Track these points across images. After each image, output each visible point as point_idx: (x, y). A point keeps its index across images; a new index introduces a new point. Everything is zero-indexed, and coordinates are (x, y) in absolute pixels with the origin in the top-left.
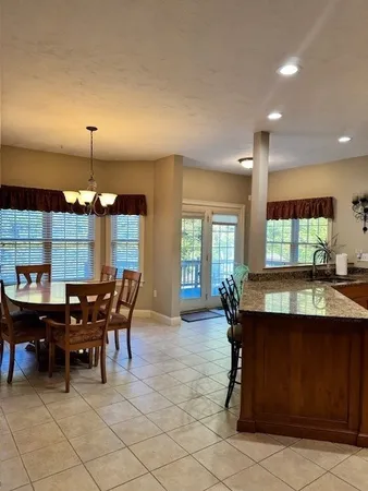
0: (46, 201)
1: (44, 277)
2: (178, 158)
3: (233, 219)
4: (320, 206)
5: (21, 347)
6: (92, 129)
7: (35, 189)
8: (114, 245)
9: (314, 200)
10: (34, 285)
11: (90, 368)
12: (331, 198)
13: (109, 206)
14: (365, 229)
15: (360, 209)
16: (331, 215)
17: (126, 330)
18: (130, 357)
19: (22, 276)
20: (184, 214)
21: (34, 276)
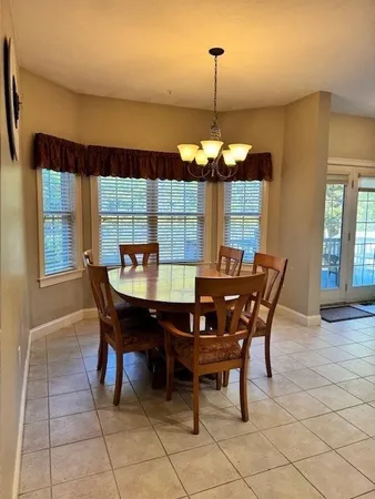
0: (150, 165)
1: (151, 258)
2: (325, 96)
5: (131, 359)
6: (216, 52)
7: (139, 151)
8: (227, 219)
10: (140, 269)
11: (218, 389)
13: (238, 163)
17: (264, 338)
18: (270, 375)
19: (127, 258)
20: (329, 178)
21: (140, 257)
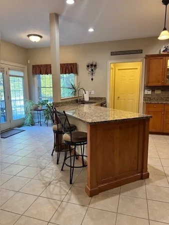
3: (22, 74)
4: (71, 67)
9: (67, 64)
12: (76, 64)
14: (92, 79)
15: (90, 70)
16: (76, 73)
